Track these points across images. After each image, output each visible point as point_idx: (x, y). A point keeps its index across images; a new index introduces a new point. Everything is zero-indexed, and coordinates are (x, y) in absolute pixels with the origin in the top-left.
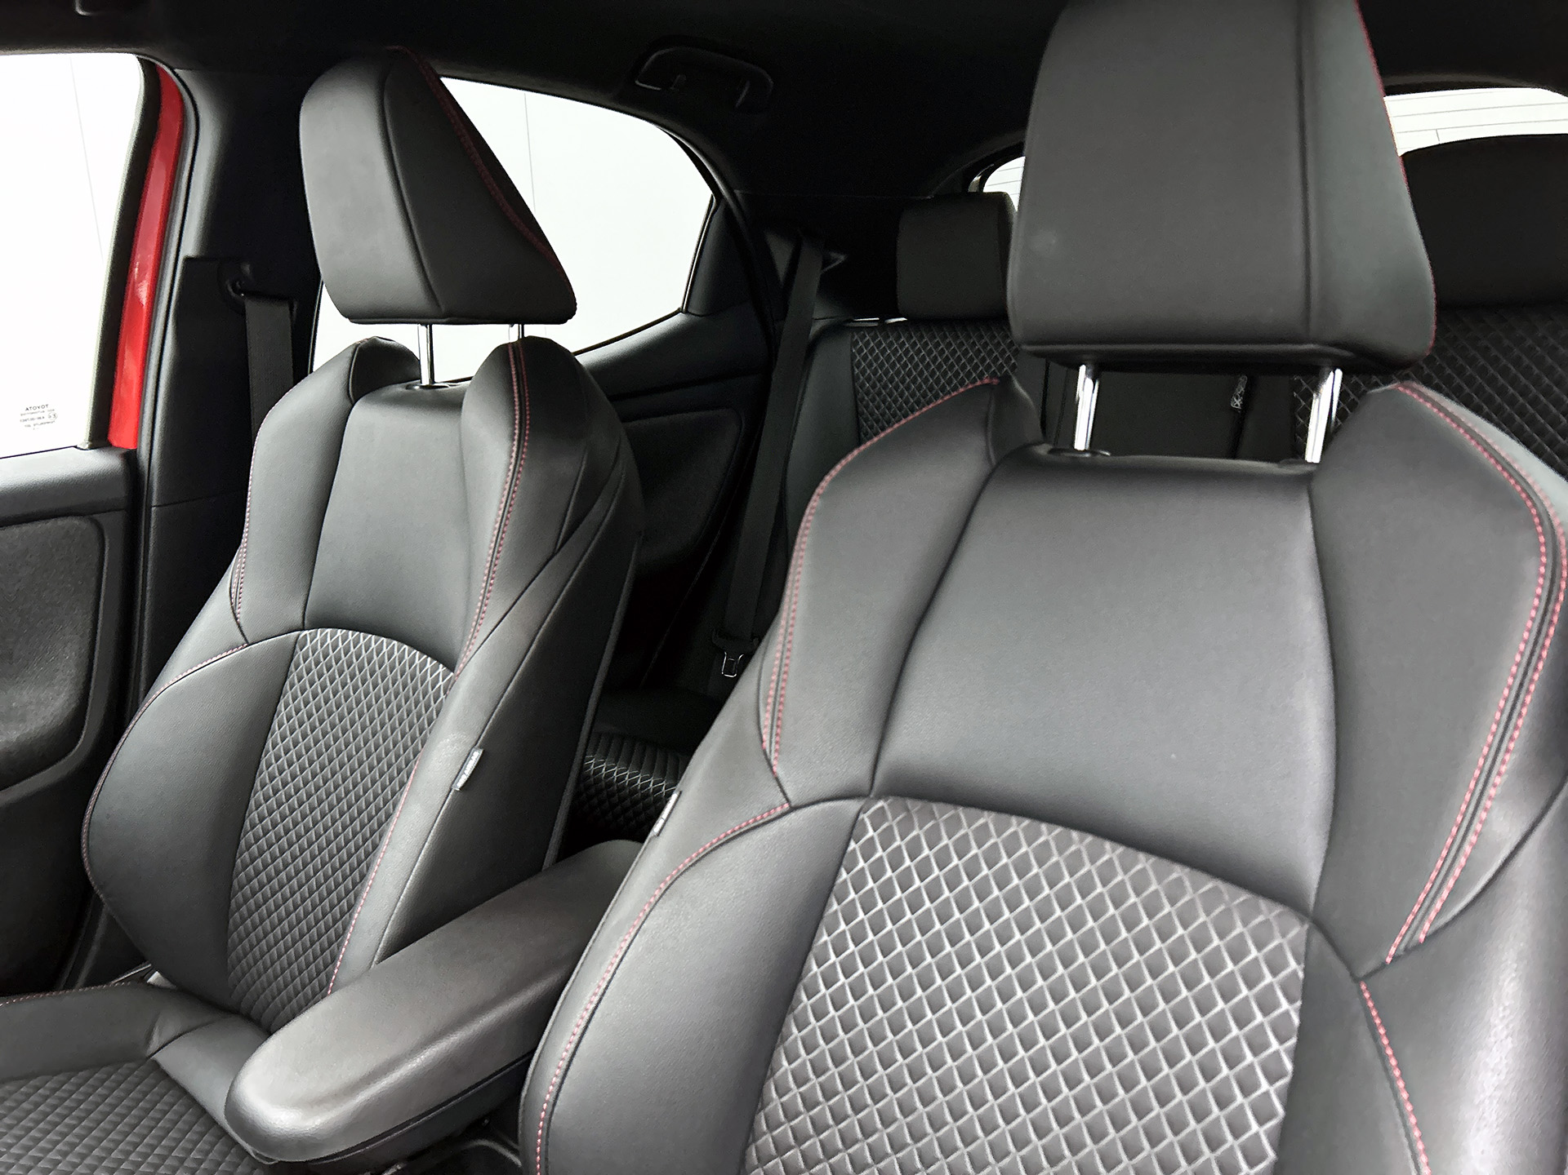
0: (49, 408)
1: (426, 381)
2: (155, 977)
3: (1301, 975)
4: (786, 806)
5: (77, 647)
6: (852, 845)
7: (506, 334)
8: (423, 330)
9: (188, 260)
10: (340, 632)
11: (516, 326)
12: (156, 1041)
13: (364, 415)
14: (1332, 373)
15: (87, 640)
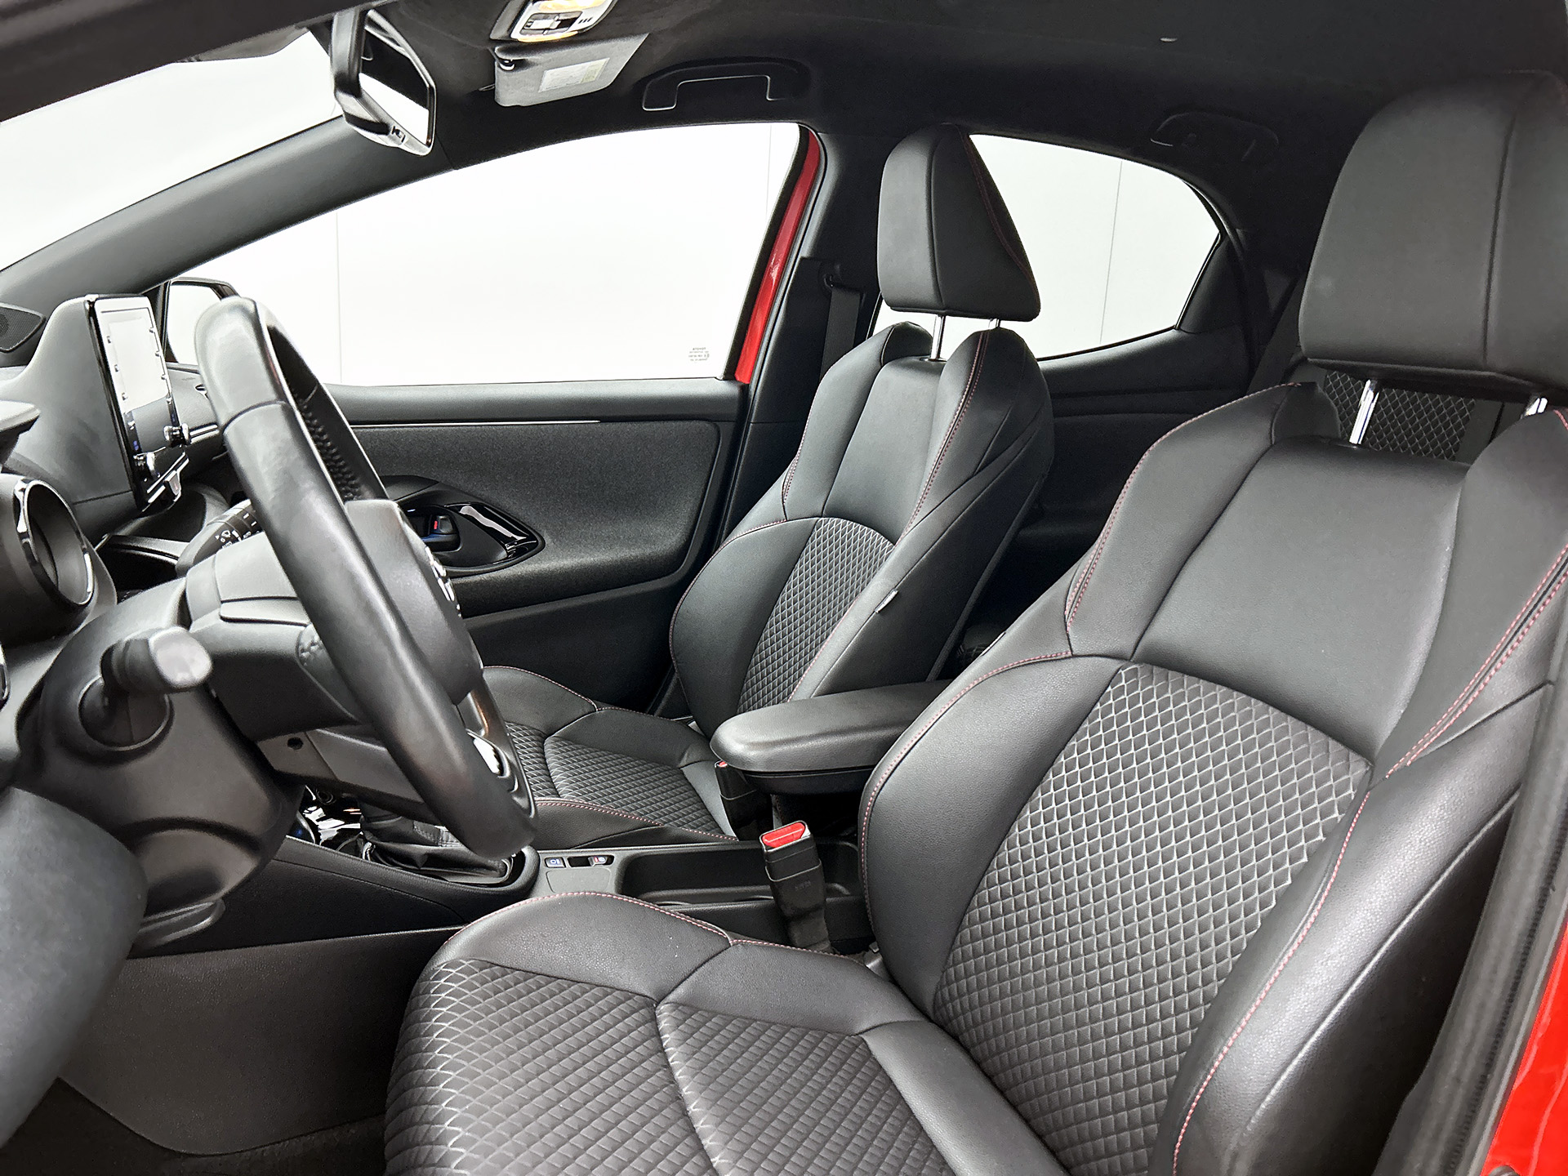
0: (706, 350)
1: (933, 356)
2: (693, 724)
3: (1353, 797)
4: (1070, 653)
5: (691, 505)
6: (1109, 689)
7: (986, 325)
8: (939, 320)
9: (803, 259)
10: (842, 521)
11: (995, 320)
12: (684, 761)
13: (888, 373)
14: (1538, 400)
15: (698, 502)
